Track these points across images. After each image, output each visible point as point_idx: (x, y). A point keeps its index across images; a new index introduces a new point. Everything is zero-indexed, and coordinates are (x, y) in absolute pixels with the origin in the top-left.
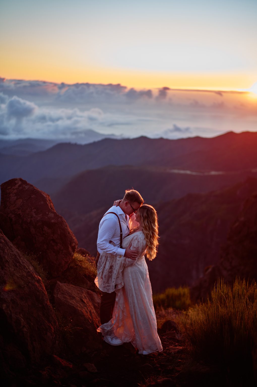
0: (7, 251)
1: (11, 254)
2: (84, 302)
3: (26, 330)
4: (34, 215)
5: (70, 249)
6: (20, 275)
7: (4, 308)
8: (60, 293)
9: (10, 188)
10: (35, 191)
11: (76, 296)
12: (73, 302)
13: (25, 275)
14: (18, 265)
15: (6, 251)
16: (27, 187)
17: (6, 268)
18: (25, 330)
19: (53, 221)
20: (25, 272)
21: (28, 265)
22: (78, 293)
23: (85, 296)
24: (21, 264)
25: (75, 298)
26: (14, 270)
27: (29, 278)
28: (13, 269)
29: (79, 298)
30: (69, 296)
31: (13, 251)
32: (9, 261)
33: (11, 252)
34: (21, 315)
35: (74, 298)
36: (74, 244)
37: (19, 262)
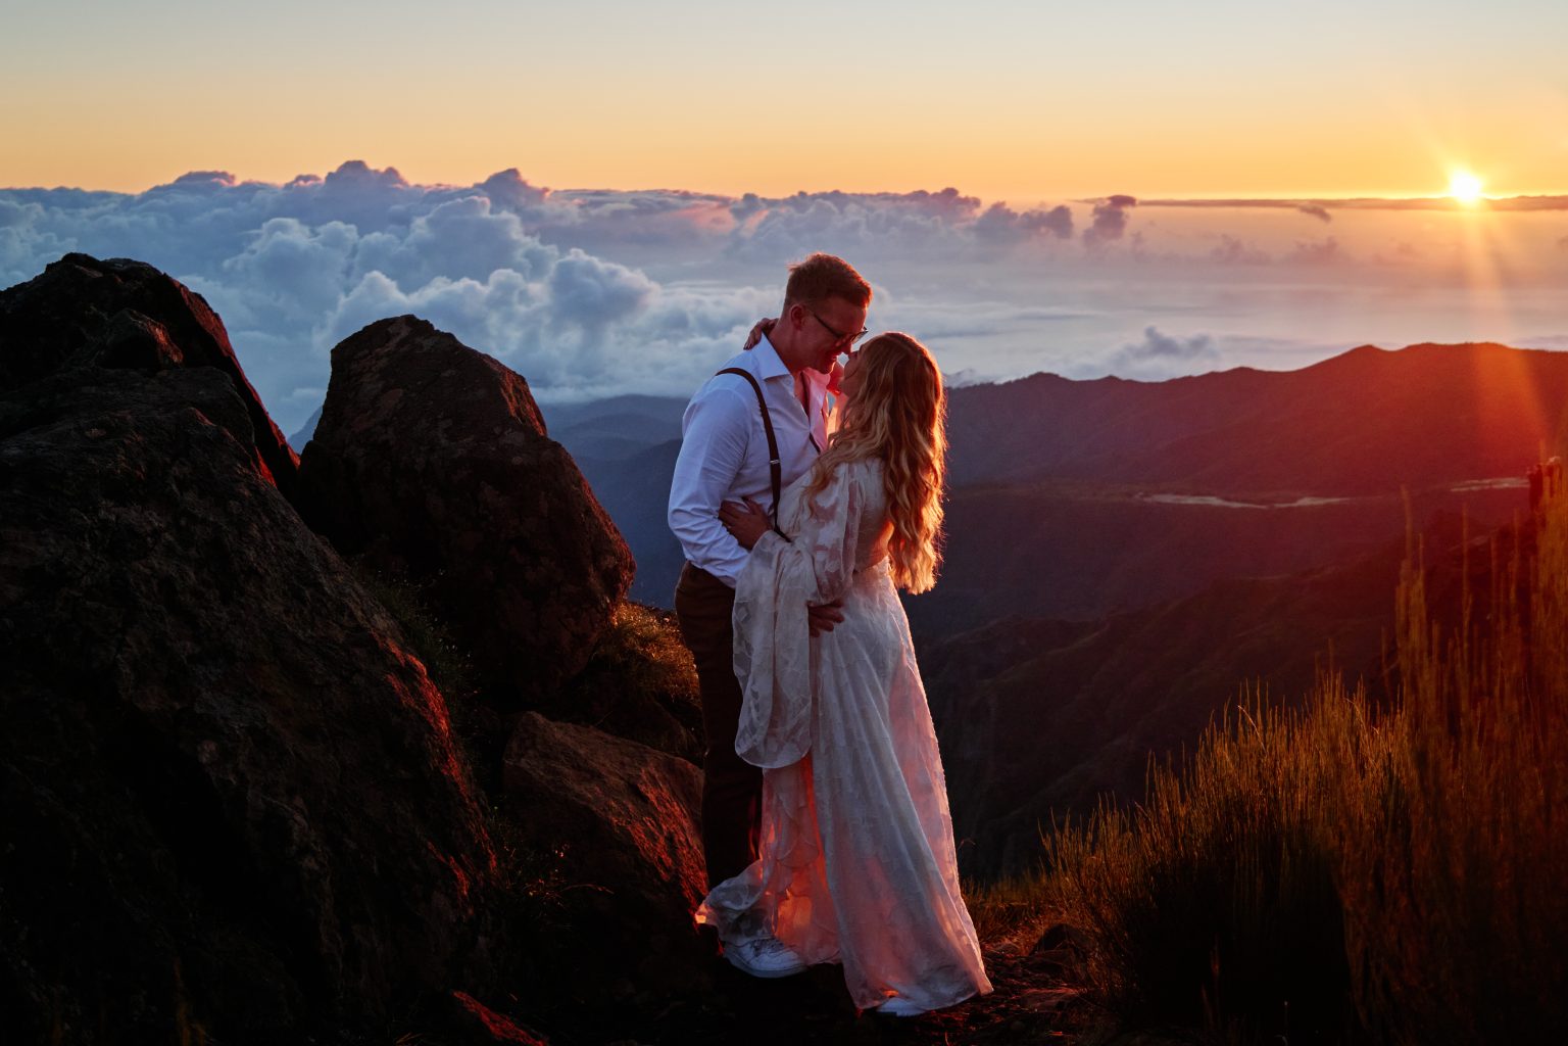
0: (261, 531)
1: (278, 548)
2: (645, 799)
3: (317, 868)
4: (444, 442)
5: (595, 582)
6: (312, 637)
7: (204, 759)
8: (531, 752)
9: (366, 356)
10: (457, 353)
11: (611, 773)
12: (590, 793)
13: (341, 638)
14: (307, 593)
15: (255, 532)
16: (427, 343)
17: (242, 600)
18: (309, 863)
19: (517, 460)
20: (341, 626)
21: (365, 608)
22: (622, 764)
23: (654, 777)
24: (324, 594)
25: (600, 776)
26: (287, 612)
27: (357, 651)
28: (282, 609)
29: (622, 779)
30: (573, 767)
31: (292, 540)
32: (261, 570)
33: (281, 542)
34: (299, 801)
35: (595, 776)
36: (609, 562)
37: (318, 586)
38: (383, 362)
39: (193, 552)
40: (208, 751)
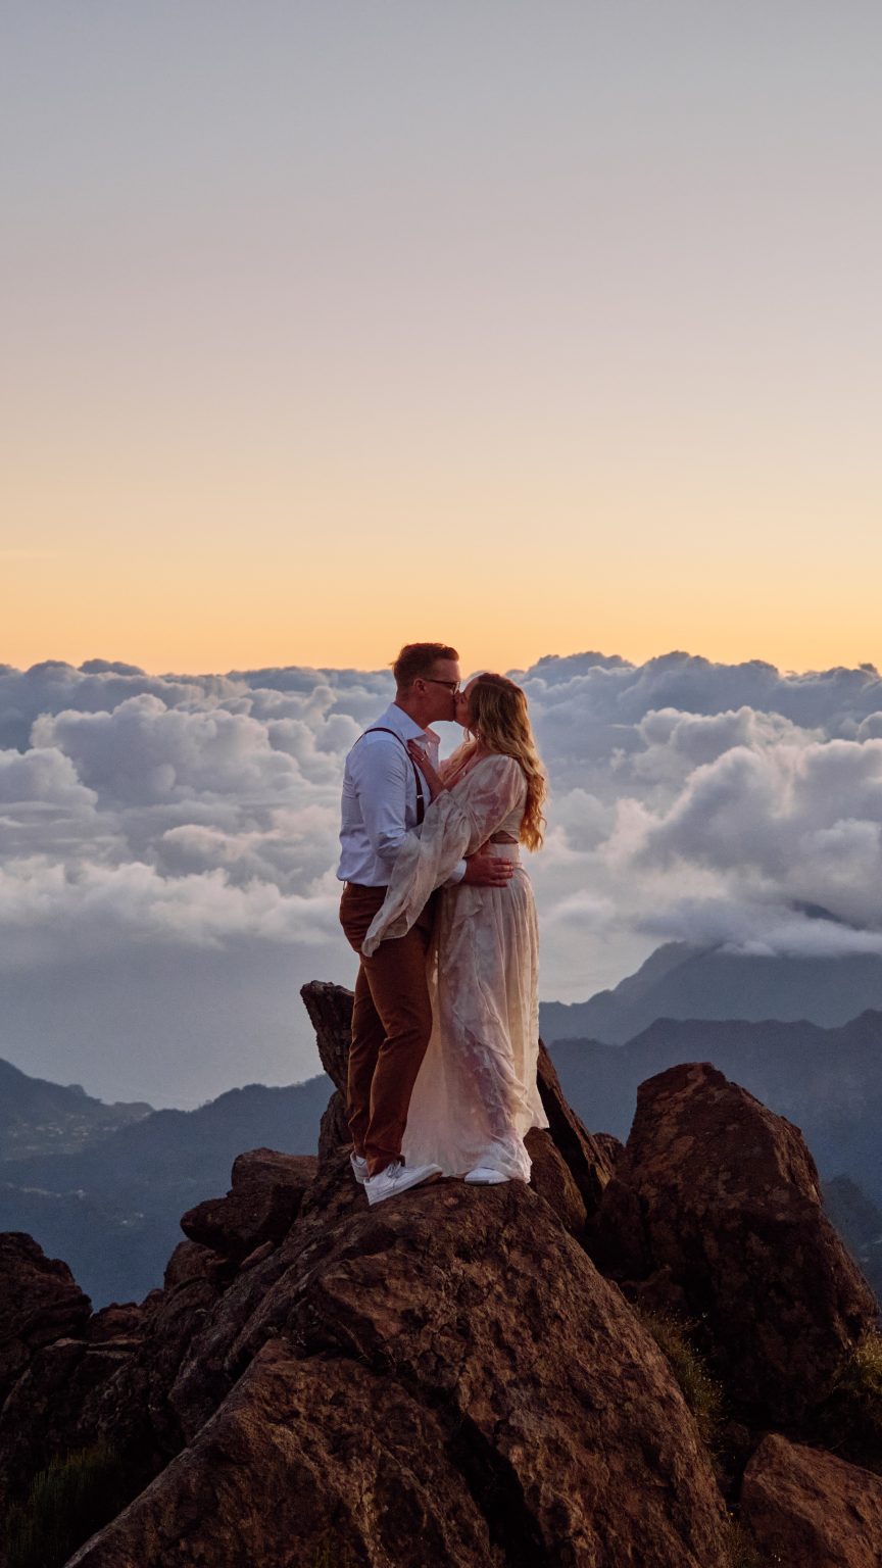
0: (565, 1284)
1: (577, 1297)
2: (861, 1520)
3: (586, 1547)
4: (722, 1193)
5: (839, 1326)
6: (597, 1371)
7: (514, 1459)
8: (768, 1470)
9: (666, 1098)
10: (741, 1109)
11: (833, 1493)
12: (813, 1509)
13: (618, 1371)
14: (596, 1335)
15: (560, 1285)
16: (718, 1095)
17: (548, 1339)
18: (581, 1542)
19: (781, 1217)
20: (619, 1362)
21: (640, 1346)
22: (847, 1486)
23: (873, 1502)
24: (608, 1336)
25: (824, 1496)
26: (580, 1350)
27: (630, 1383)
28: (576, 1347)
29: (843, 1500)
30: (802, 1487)
31: (586, 1291)
32: (563, 1317)
33: (579, 1293)
34: (577, 1496)
35: (818, 1494)
36: (854, 1309)
37: (604, 1329)
38: (679, 1108)
39: (515, 1300)
40: (516, 1455)
